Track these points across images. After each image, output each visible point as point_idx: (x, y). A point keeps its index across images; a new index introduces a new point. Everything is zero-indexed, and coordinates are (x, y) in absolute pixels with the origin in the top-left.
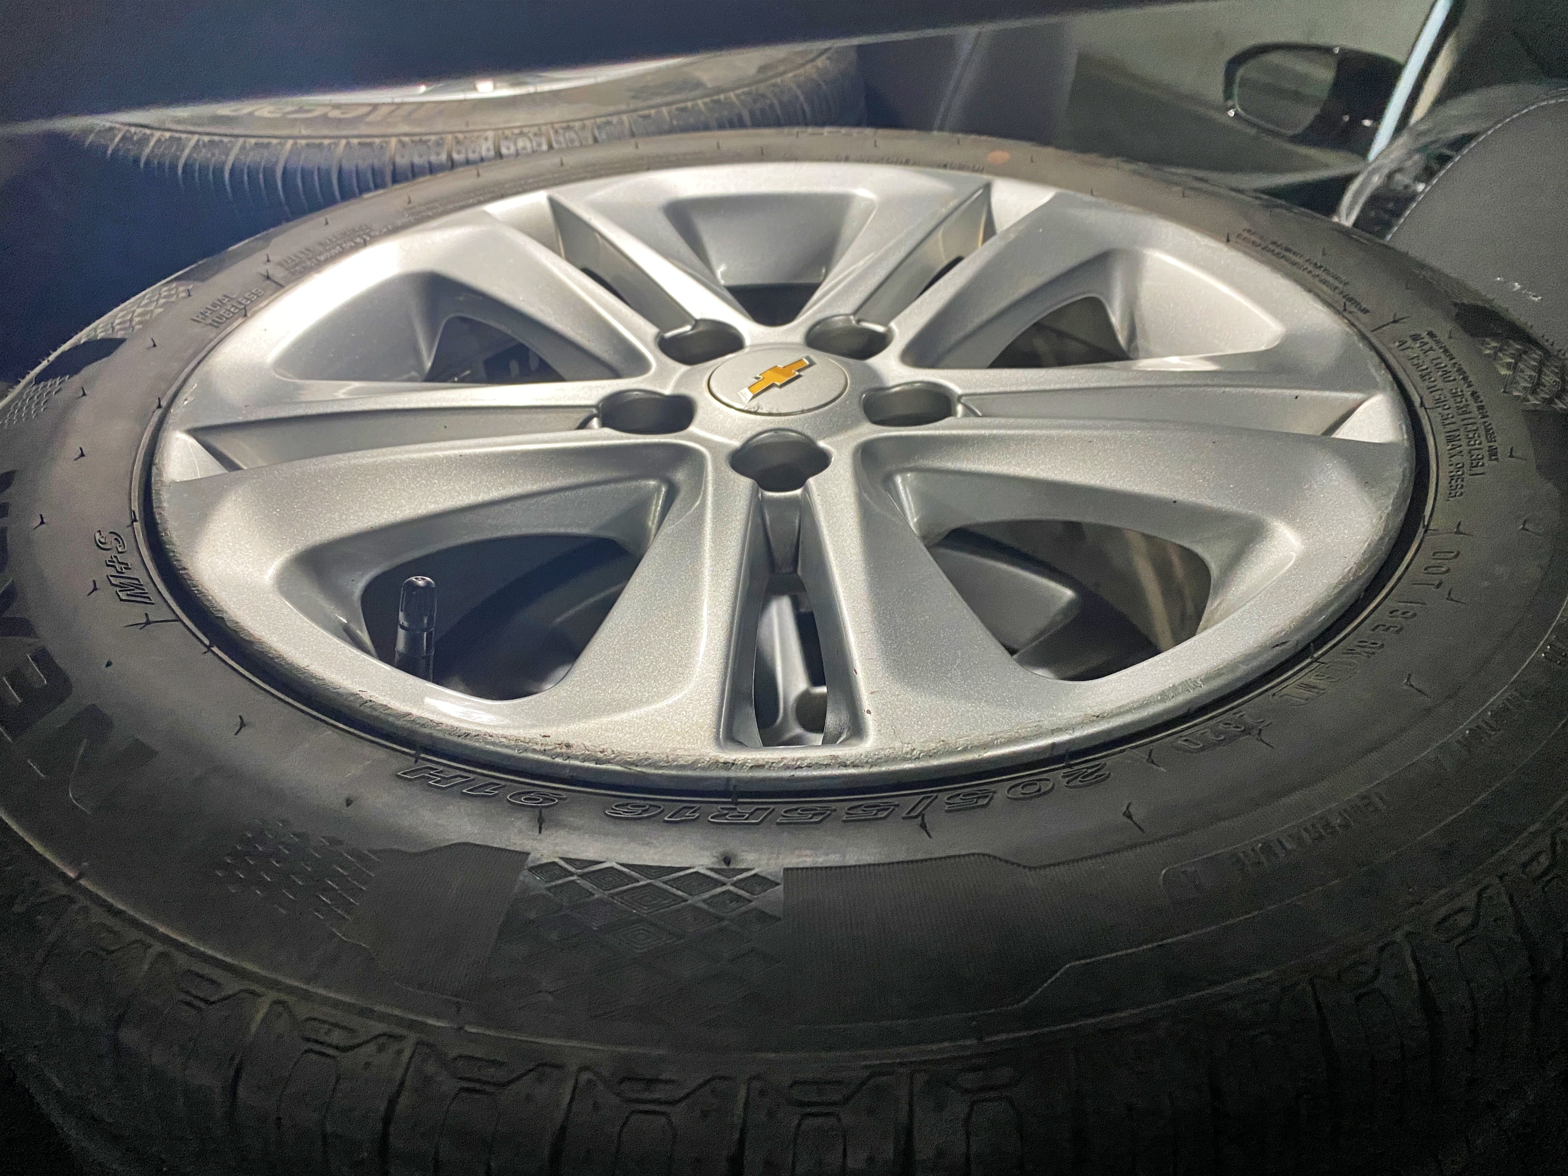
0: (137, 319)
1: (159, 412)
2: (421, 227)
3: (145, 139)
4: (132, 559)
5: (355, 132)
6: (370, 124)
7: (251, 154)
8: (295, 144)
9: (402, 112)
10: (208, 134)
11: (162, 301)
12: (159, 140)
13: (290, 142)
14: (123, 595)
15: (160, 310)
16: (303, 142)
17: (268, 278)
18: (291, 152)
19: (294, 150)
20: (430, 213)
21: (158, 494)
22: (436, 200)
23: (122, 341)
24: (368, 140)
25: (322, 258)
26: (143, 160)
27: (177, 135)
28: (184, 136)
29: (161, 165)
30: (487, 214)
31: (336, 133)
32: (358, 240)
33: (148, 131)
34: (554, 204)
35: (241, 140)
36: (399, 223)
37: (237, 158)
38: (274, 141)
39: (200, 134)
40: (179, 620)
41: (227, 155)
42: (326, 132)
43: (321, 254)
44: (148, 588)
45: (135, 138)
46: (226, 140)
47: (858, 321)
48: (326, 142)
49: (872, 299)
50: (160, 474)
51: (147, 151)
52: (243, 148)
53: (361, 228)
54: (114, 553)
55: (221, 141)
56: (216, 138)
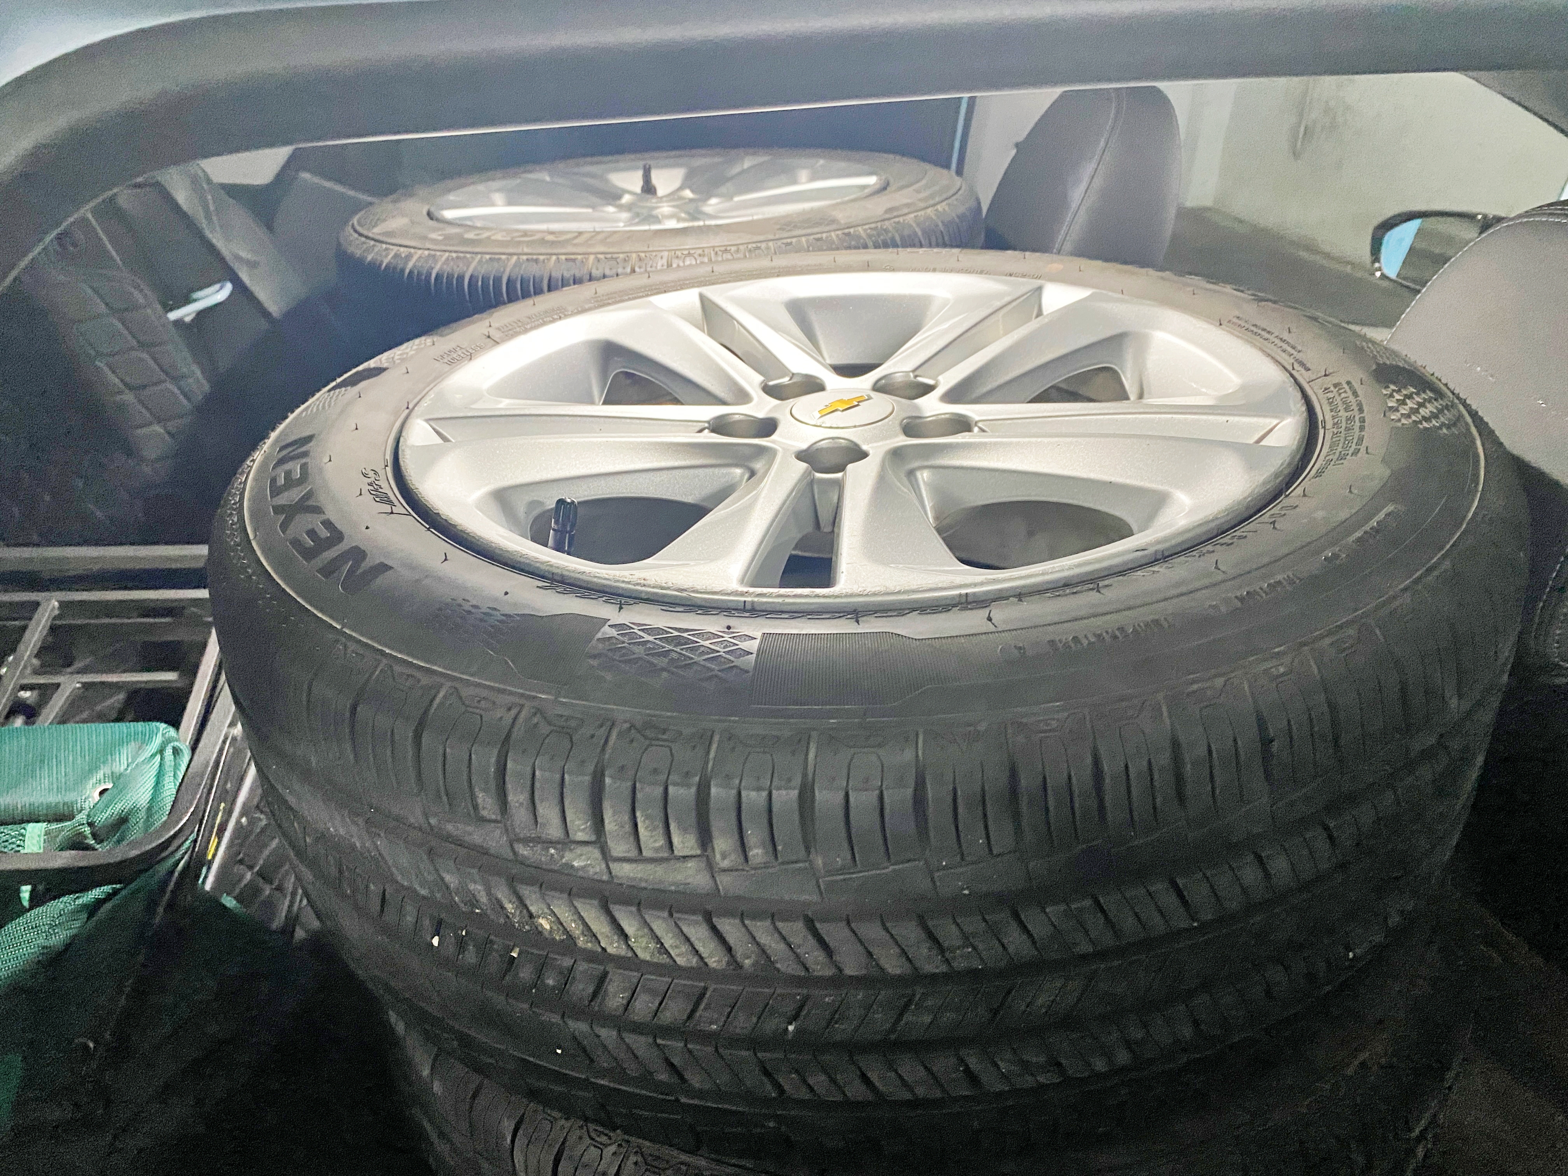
0: (397, 357)
1: (407, 411)
2: (602, 309)
3: (409, 257)
4: (384, 484)
5: (563, 251)
6: (575, 245)
7: (485, 266)
8: (519, 258)
9: (599, 237)
10: (456, 252)
11: (415, 347)
12: (420, 257)
13: (515, 257)
14: (378, 499)
15: (413, 352)
16: (525, 257)
17: (489, 337)
18: (515, 266)
19: (518, 264)
20: (610, 301)
21: (403, 451)
22: (615, 293)
23: (385, 369)
24: (573, 257)
25: (528, 327)
26: (407, 271)
27: (432, 253)
28: (438, 253)
29: (419, 274)
30: (650, 302)
31: (550, 251)
32: (555, 317)
33: (412, 250)
34: (702, 298)
35: (479, 256)
36: (587, 306)
37: (475, 269)
38: (503, 257)
39: (451, 252)
40: (410, 515)
41: (468, 267)
42: (543, 251)
43: (528, 323)
44: (392, 498)
45: (403, 256)
46: (468, 256)
47: (916, 377)
48: (541, 258)
49: (930, 363)
50: (405, 440)
51: (410, 265)
52: (480, 261)
53: (558, 309)
54: (373, 479)
55: (465, 257)
56: (462, 255)
